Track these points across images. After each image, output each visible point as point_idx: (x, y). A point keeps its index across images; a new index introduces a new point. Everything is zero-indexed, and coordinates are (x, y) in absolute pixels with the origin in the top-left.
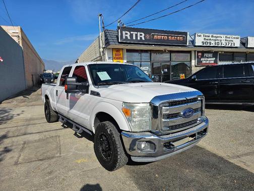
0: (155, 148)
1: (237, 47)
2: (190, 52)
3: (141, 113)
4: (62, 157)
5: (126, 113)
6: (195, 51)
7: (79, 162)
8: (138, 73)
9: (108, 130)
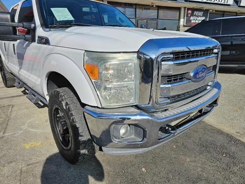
0: (144, 136)
1: (229, 5)
2: (179, 9)
3: (121, 73)
4: (5, 138)
5: (92, 73)
6: (185, 8)
7: (27, 147)
8: (120, 18)
9: (64, 103)
